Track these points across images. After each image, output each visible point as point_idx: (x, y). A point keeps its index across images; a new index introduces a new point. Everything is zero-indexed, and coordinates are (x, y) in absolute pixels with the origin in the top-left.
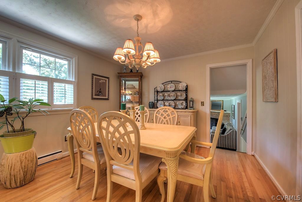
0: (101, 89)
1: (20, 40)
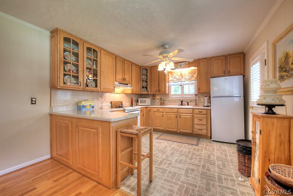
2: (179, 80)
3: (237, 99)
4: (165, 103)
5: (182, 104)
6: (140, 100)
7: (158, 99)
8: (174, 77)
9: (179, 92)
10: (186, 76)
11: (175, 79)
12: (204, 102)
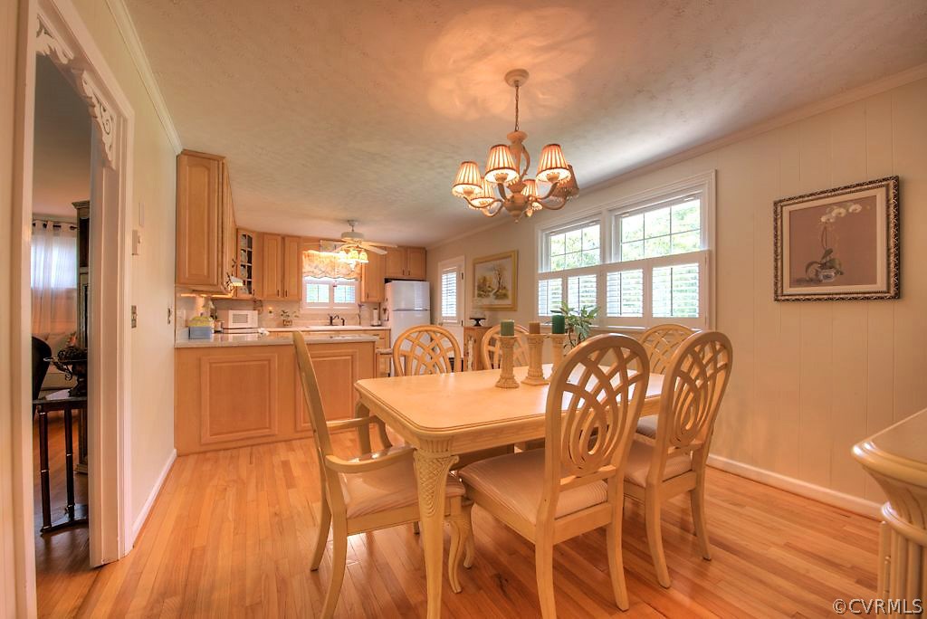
0: (829, 252)
1: (610, 207)
2: (325, 273)
3: (419, 315)
4: (295, 321)
5: (331, 324)
6: (234, 315)
7: (270, 312)
8: (315, 265)
9: (324, 298)
10: (340, 268)
11: (316, 271)
12: (372, 319)
